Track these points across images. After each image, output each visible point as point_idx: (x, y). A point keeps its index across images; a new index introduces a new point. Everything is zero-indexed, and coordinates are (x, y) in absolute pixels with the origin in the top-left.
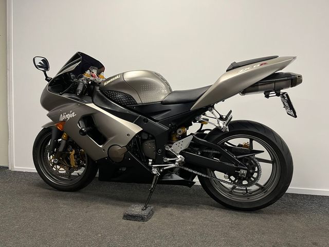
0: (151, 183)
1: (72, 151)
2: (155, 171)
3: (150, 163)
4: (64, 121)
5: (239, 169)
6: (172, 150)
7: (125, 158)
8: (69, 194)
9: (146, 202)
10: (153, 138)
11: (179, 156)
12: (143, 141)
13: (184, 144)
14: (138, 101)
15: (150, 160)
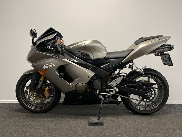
0: (100, 104)
1: (46, 88)
2: (101, 97)
3: (98, 93)
4: (46, 69)
5: (147, 93)
6: (111, 84)
7: (86, 90)
8: (43, 115)
9: (99, 115)
10: (100, 78)
11: (115, 88)
12: (94, 80)
13: (118, 81)
14: (92, 58)
15: (97, 91)
